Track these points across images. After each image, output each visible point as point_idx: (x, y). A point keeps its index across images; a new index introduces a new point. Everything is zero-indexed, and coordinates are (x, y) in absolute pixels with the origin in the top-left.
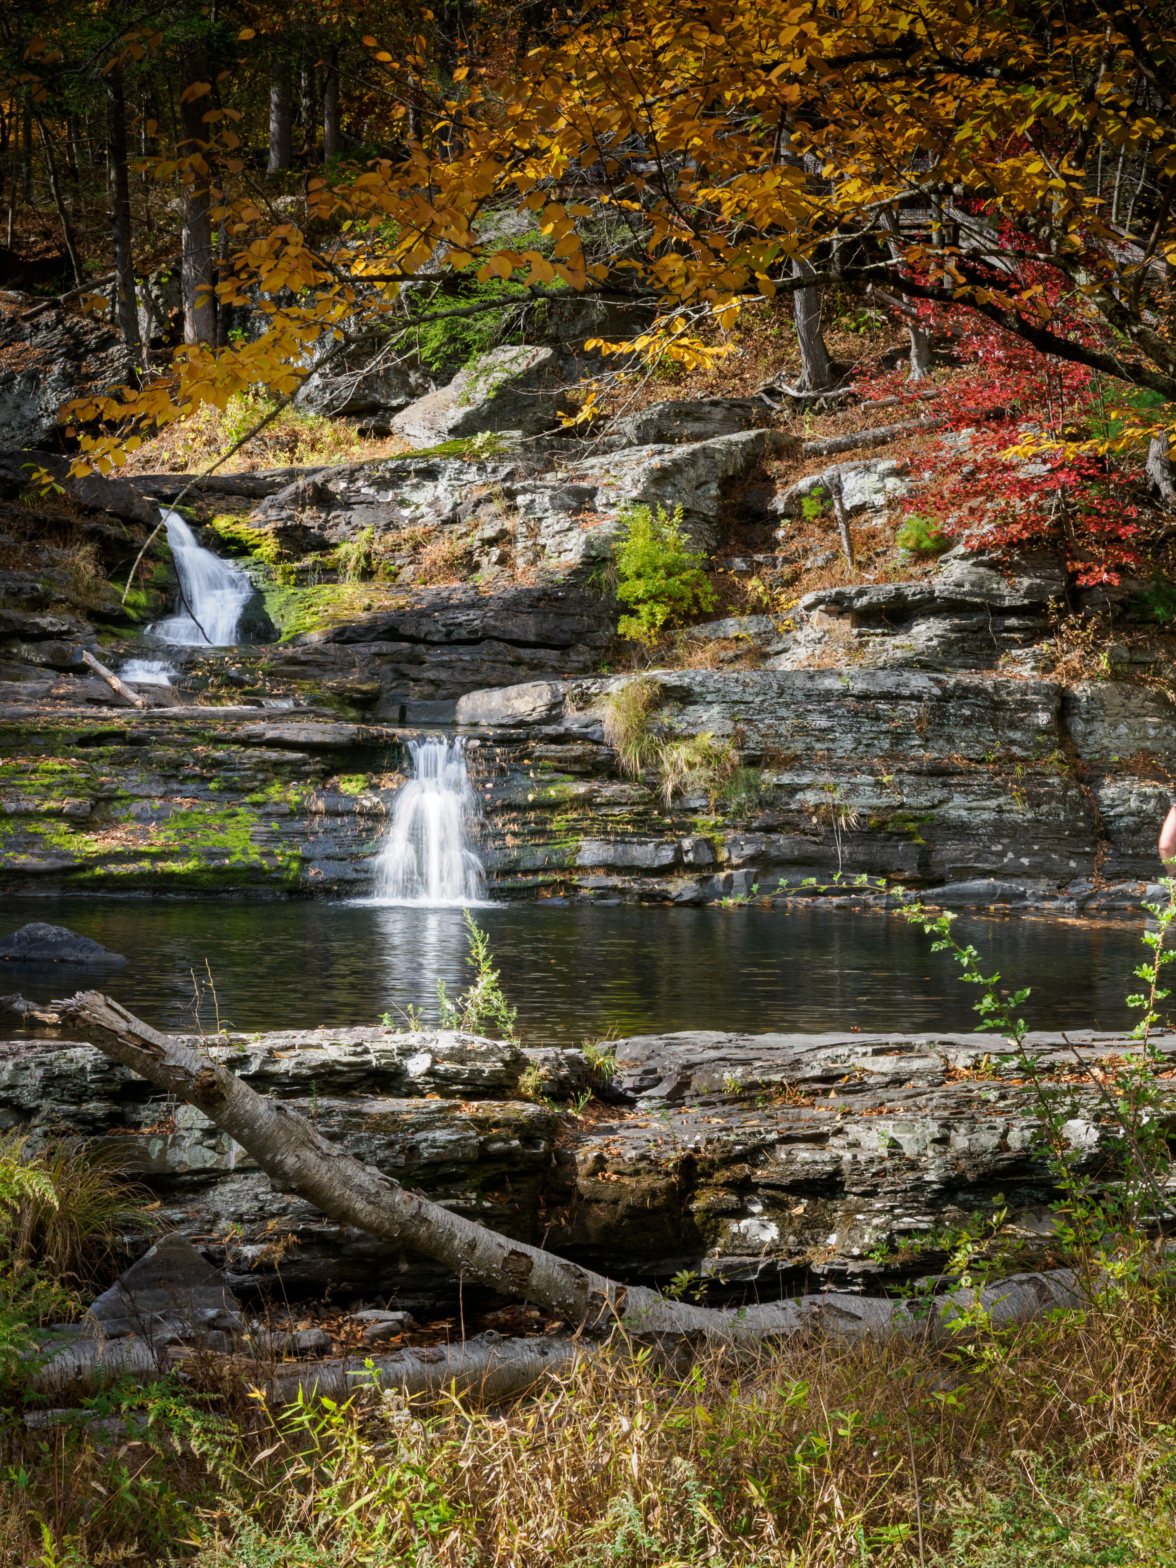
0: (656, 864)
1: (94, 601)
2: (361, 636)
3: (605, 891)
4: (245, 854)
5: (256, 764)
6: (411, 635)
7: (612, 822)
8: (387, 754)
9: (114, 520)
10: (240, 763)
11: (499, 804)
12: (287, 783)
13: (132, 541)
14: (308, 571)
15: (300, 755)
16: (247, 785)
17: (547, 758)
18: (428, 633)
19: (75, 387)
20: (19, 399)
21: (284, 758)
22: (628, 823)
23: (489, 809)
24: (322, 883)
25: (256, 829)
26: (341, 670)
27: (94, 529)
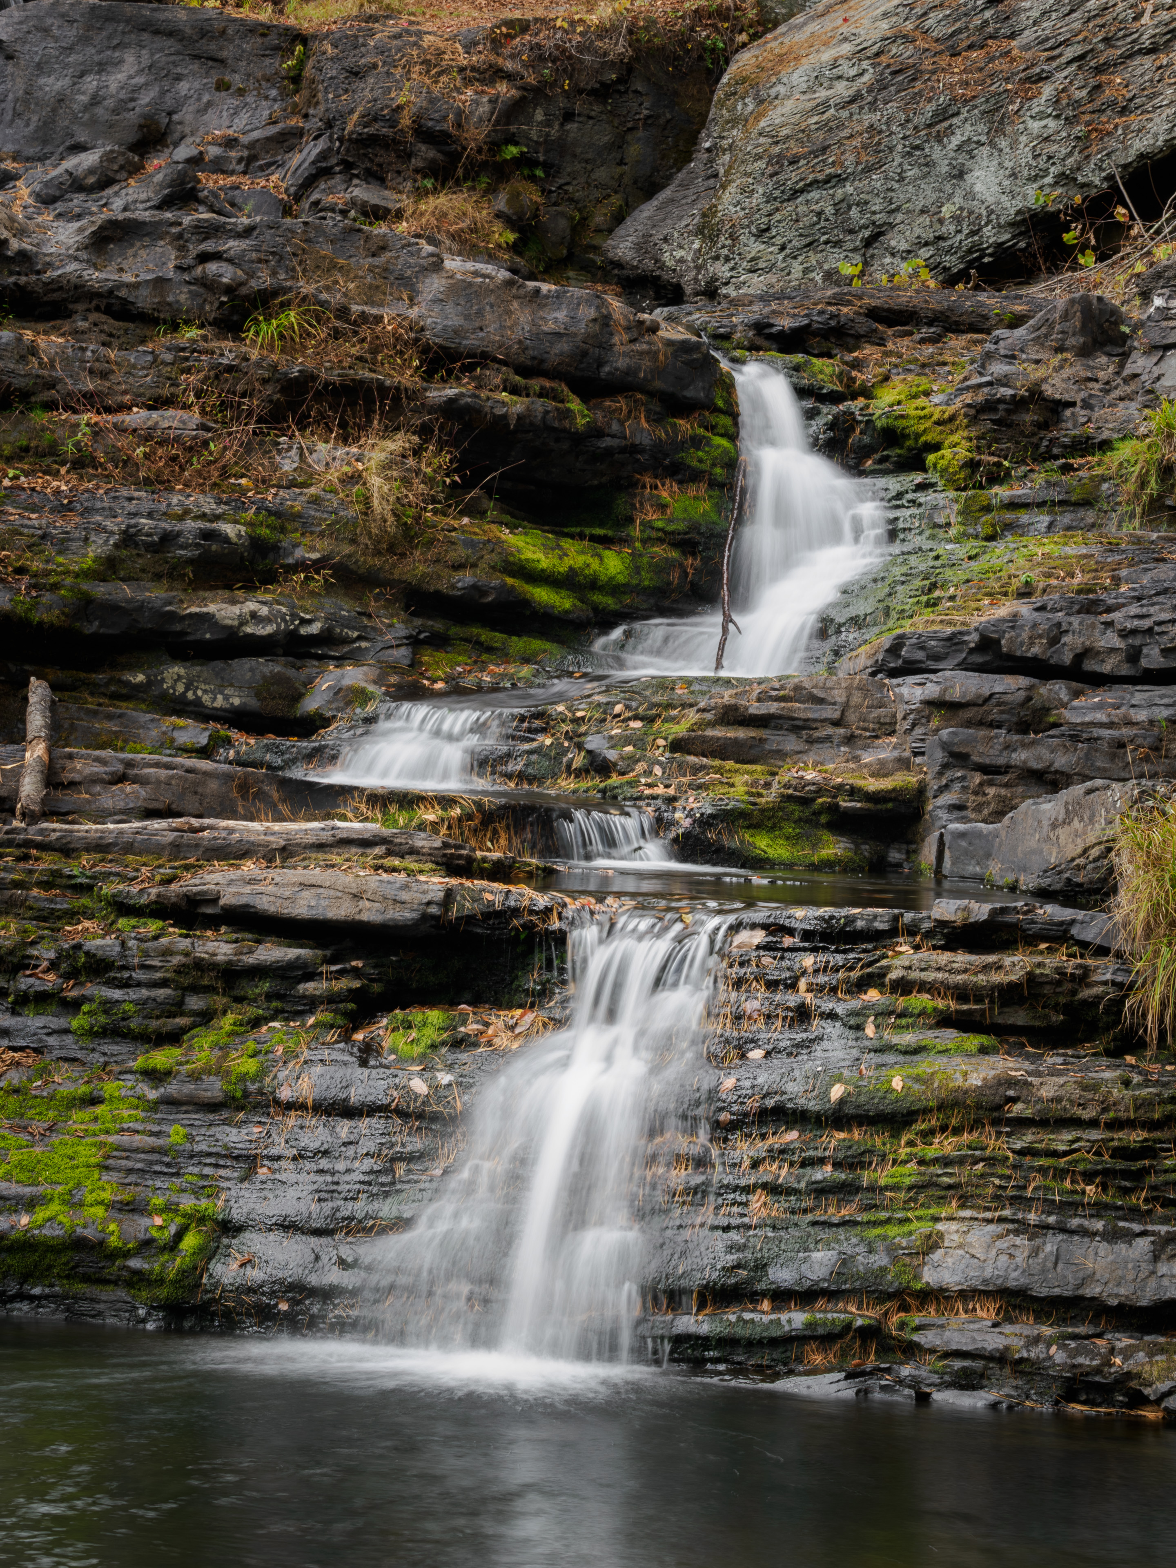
0: (1146, 1297)
1: (421, 568)
2: (937, 658)
3: (978, 1365)
4: (74, 1203)
5: (180, 970)
6: (1035, 659)
7: (1043, 1170)
8: (539, 958)
9: (536, 384)
10: (143, 967)
11: (753, 1105)
12: (256, 1023)
13: (596, 432)
14: (1026, 506)
15: (292, 953)
16: (154, 1024)
17: (924, 987)
18: (1086, 653)
19: (1079, 129)
20: (962, 158)
21: (250, 960)
22: (1089, 1177)
23: (724, 1117)
24: (251, 1290)
25: (125, 1139)
26: (850, 740)
27: (451, 401)
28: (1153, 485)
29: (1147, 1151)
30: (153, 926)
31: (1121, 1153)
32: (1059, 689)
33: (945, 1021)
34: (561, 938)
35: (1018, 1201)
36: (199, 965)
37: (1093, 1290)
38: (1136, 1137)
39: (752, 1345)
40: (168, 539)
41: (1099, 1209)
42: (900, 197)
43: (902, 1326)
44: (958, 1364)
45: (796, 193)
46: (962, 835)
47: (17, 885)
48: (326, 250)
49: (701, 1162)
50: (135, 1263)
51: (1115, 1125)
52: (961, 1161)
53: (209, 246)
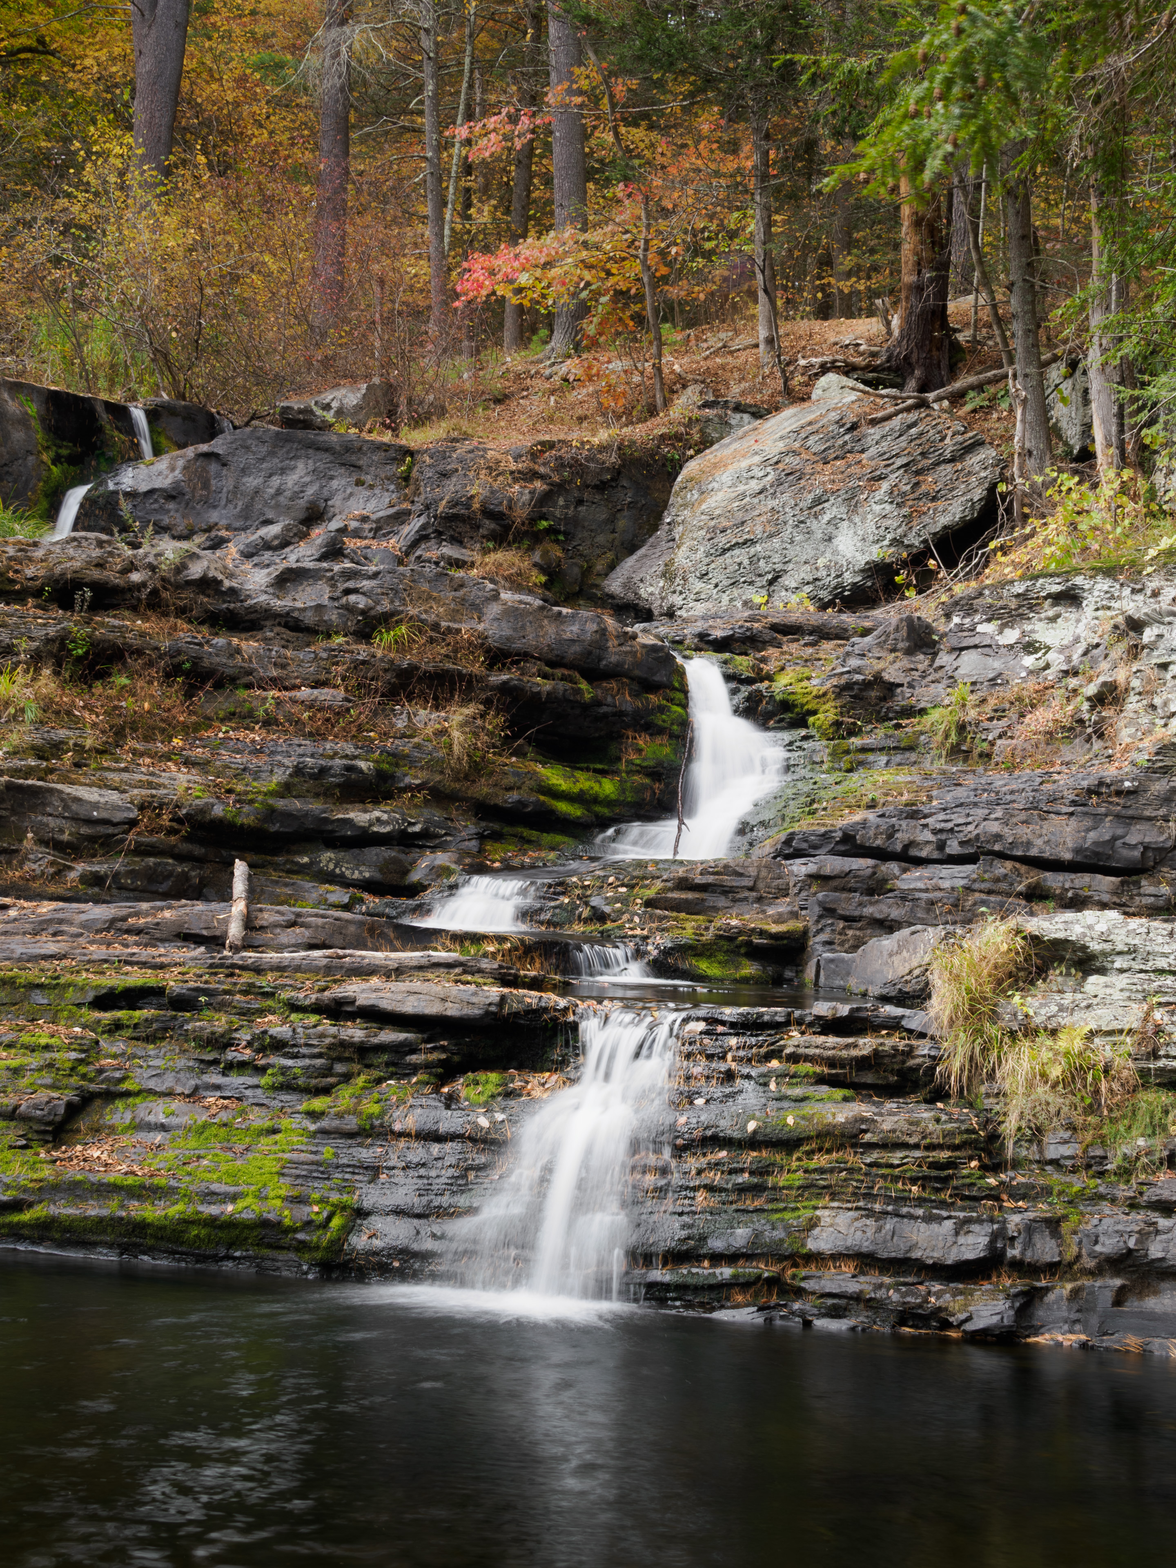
0: (951, 1259)
1: (486, 790)
2: (815, 847)
3: (843, 1302)
4: (262, 1197)
5: (330, 1047)
6: (878, 848)
7: (884, 1177)
8: (560, 1040)
9: (559, 672)
10: (307, 1045)
11: (696, 1134)
12: (379, 1081)
13: (597, 703)
14: (872, 750)
15: (402, 1036)
16: (314, 1082)
17: (807, 1058)
18: (911, 844)
19: (905, 511)
20: (831, 529)
21: (375, 1041)
22: (914, 1181)
23: (679, 1142)
24: (375, 1253)
25: (295, 1156)
26: (759, 900)
27: (505, 683)
28: (953, 738)
29: (951, 1164)
30: (313, 1019)
31: (935, 1165)
32: (893, 867)
33: (821, 1080)
34: (575, 1027)
35: (869, 1196)
36: (343, 1044)
37: (916, 1254)
38: (944, 1155)
39: (697, 1289)
40: (324, 771)
41: (920, 1202)
42: (791, 554)
43: (794, 1277)
44: (830, 1302)
45: (725, 551)
46: (832, 961)
47: (226, 992)
48: (425, 587)
49: (664, 1171)
50: (300, 1236)
51: (930, 1147)
52: (831, 1171)
53: (351, 584)
